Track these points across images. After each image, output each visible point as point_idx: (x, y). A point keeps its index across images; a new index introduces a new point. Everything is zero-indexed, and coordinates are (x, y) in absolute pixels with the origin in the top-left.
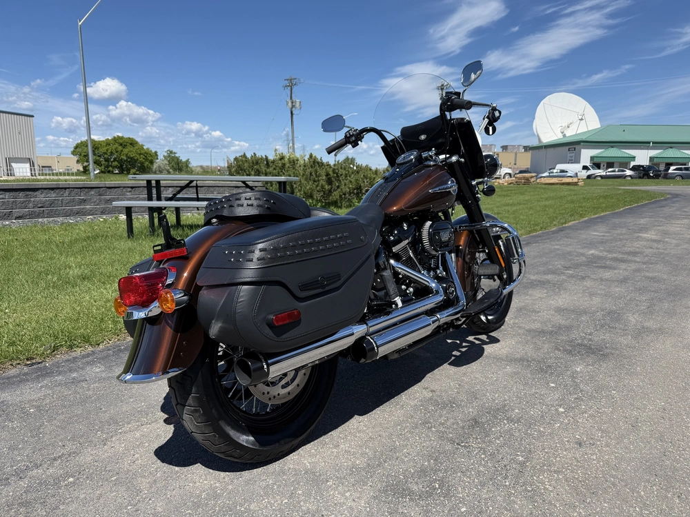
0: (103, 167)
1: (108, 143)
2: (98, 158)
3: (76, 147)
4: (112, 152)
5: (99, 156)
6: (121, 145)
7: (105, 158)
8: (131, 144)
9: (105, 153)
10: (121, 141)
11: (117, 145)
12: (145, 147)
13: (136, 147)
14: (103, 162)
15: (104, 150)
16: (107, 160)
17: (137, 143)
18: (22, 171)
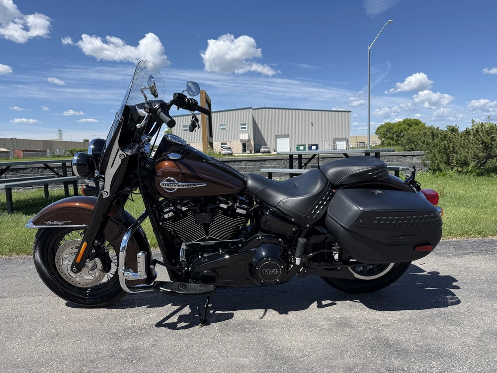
0: (395, 141)
1: (399, 124)
2: (392, 135)
3: (378, 129)
4: (401, 130)
5: (392, 134)
6: (408, 125)
7: (396, 135)
8: (416, 124)
9: (397, 132)
10: (408, 122)
11: (405, 125)
12: (426, 125)
13: (420, 126)
14: (395, 138)
15: (396, 129)
16: (398, 136)
17: (420, 122)
18: (341, 146)
